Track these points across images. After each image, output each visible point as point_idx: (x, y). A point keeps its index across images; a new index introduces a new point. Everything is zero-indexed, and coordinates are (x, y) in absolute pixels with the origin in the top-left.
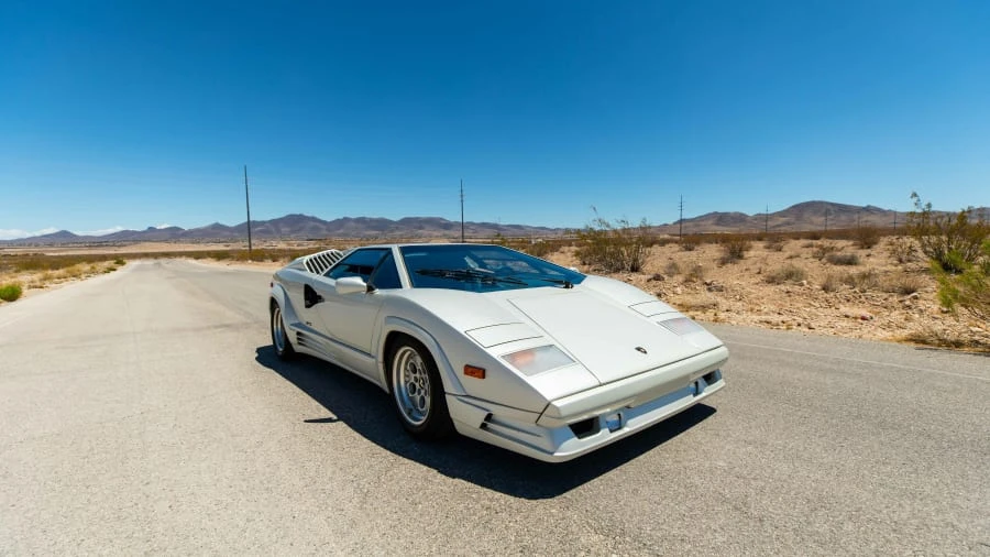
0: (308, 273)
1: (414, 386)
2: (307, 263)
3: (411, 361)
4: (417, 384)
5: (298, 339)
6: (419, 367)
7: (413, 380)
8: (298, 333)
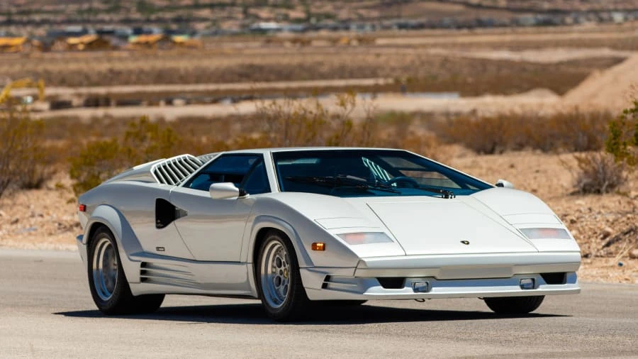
0: (158, 185)
1: (280, 279)
2: (156, 172)
3: (277, 256)
4: (282, 277)
5: (143, 272)
6: (283, 260)
7: (278, 274)
8: (144, 265)
